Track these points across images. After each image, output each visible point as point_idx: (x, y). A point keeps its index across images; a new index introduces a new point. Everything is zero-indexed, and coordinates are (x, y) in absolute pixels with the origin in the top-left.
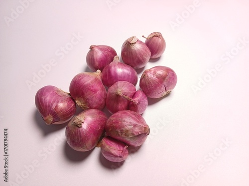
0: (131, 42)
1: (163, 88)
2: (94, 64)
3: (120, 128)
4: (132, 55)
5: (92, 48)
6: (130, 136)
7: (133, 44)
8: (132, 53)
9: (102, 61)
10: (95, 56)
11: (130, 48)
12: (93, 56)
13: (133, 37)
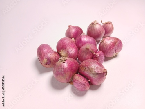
0: (94, 23)
1: (114, 50)
2: (70, 35)
3: (88, 66)
4: (94, 30)
5: (69, 27)
6: (93, 73)
7: (95, 24)
8: (94, 29)
9: (75, 34)
10: (71, 31)
11: (93, 26)
12: (70, 31)
13: (95, 21)
